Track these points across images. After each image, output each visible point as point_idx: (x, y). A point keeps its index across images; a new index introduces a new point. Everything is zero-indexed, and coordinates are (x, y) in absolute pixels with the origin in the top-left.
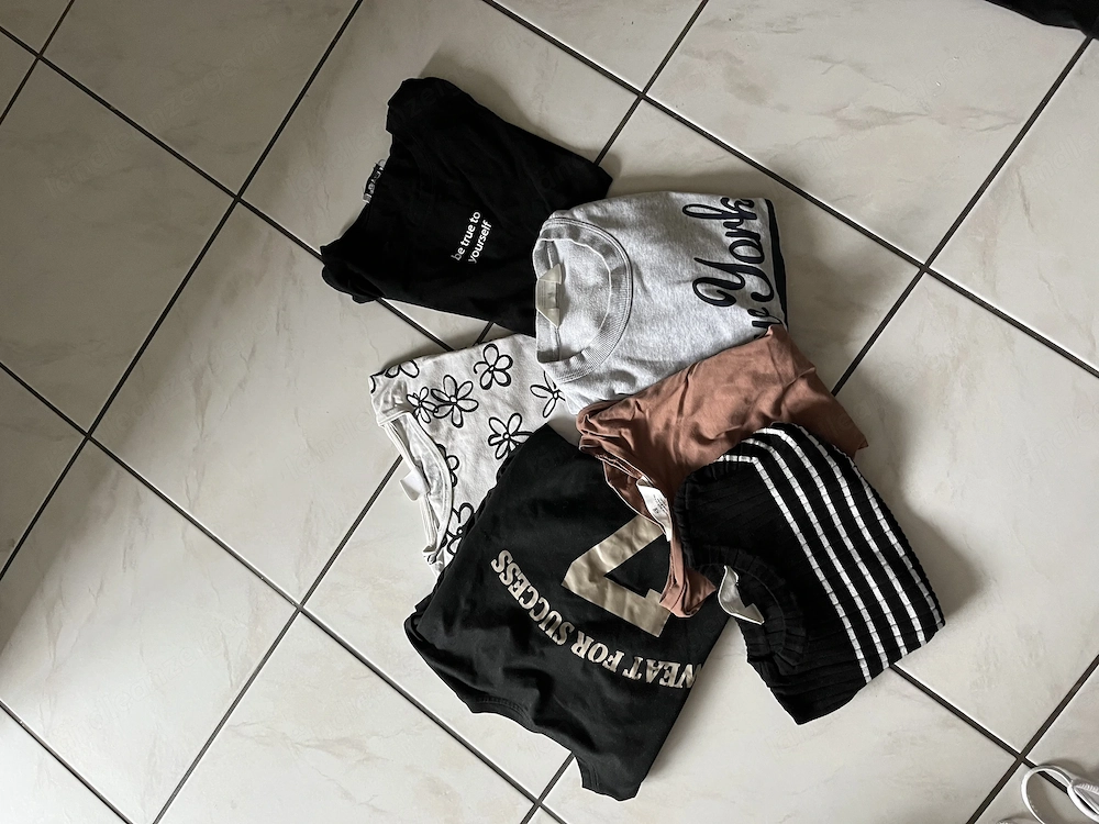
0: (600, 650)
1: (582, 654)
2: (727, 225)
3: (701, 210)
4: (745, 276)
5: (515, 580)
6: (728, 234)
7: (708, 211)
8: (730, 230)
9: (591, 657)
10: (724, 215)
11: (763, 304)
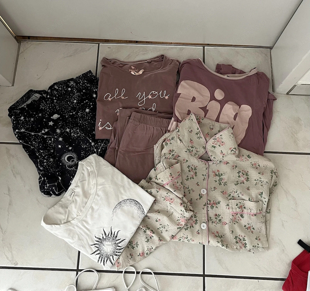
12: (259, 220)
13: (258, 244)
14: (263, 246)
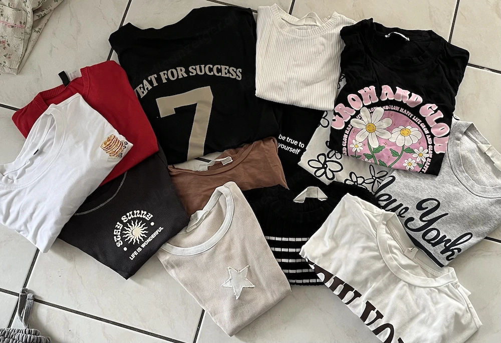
0: (173, 76)
1: (178, 69)
2: (449, 240)
3: (465, 239)
4: (423, 224)
5: (229, 72)
6: (445, 236)
7: (462, 241)
8: (446, 239)
9: (174, 70)
10: (454, 243)
11: (405, 219)
12: (16, 34)
13: (5, 62)
14: (10, 66)
